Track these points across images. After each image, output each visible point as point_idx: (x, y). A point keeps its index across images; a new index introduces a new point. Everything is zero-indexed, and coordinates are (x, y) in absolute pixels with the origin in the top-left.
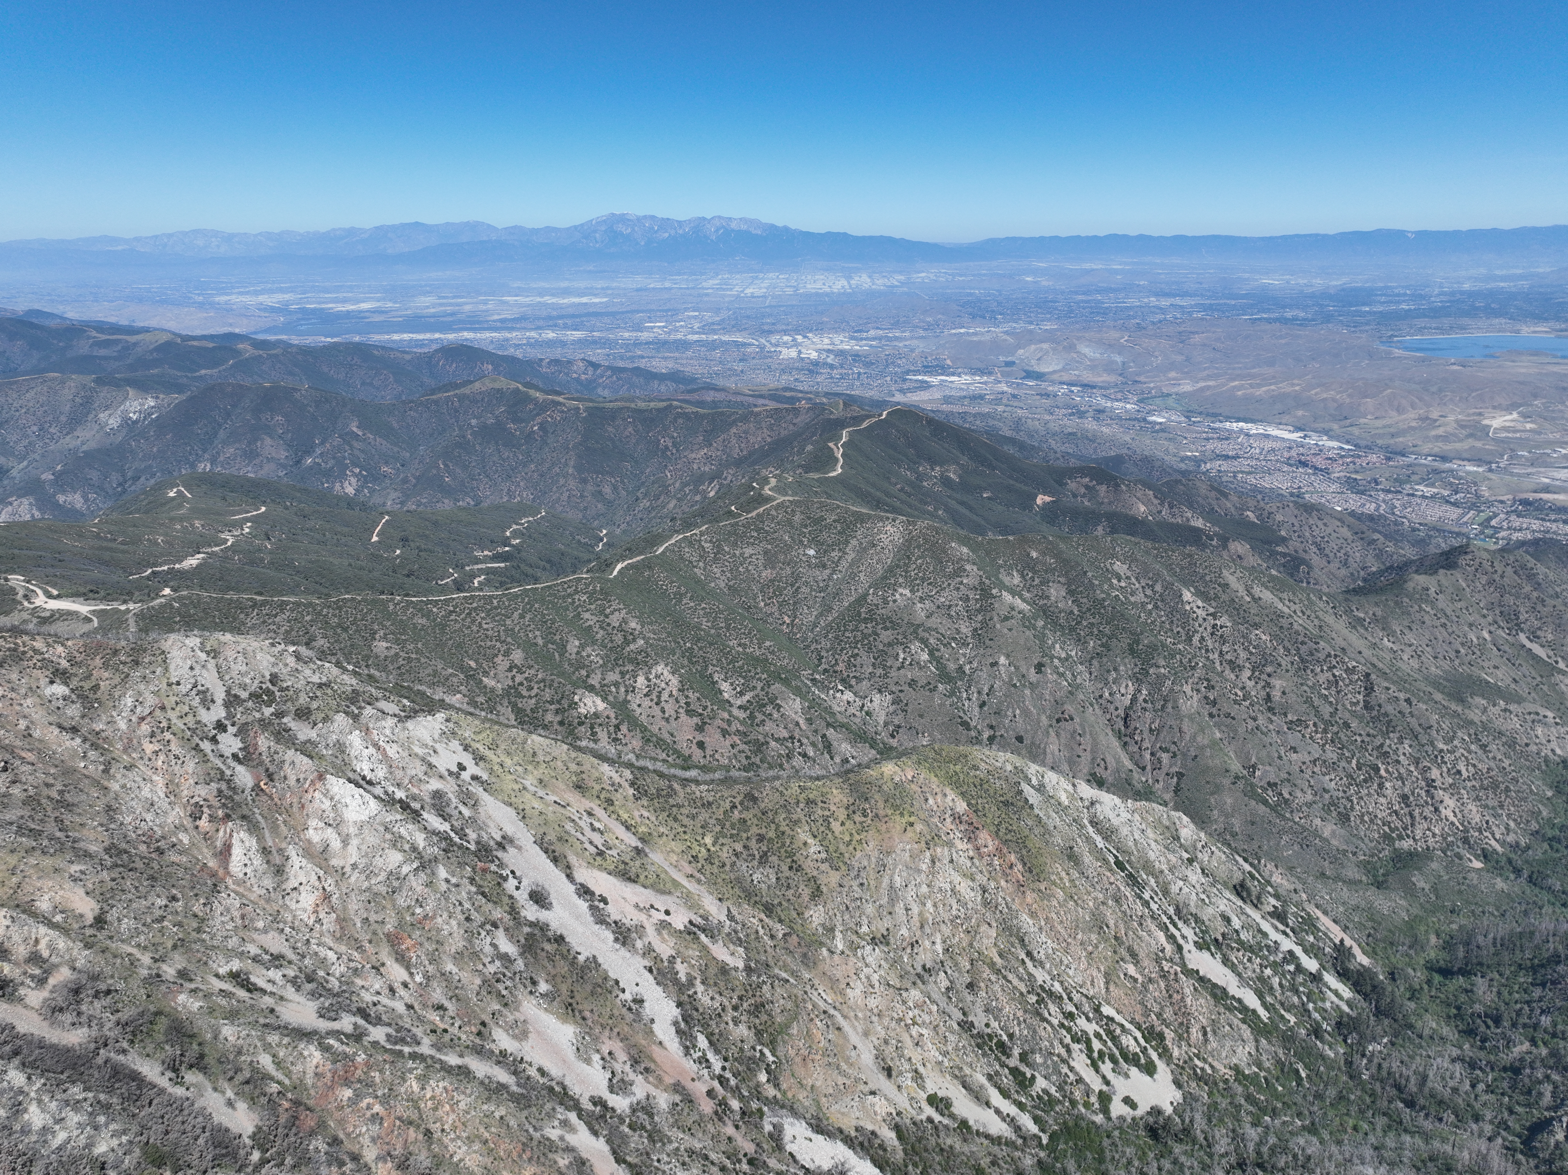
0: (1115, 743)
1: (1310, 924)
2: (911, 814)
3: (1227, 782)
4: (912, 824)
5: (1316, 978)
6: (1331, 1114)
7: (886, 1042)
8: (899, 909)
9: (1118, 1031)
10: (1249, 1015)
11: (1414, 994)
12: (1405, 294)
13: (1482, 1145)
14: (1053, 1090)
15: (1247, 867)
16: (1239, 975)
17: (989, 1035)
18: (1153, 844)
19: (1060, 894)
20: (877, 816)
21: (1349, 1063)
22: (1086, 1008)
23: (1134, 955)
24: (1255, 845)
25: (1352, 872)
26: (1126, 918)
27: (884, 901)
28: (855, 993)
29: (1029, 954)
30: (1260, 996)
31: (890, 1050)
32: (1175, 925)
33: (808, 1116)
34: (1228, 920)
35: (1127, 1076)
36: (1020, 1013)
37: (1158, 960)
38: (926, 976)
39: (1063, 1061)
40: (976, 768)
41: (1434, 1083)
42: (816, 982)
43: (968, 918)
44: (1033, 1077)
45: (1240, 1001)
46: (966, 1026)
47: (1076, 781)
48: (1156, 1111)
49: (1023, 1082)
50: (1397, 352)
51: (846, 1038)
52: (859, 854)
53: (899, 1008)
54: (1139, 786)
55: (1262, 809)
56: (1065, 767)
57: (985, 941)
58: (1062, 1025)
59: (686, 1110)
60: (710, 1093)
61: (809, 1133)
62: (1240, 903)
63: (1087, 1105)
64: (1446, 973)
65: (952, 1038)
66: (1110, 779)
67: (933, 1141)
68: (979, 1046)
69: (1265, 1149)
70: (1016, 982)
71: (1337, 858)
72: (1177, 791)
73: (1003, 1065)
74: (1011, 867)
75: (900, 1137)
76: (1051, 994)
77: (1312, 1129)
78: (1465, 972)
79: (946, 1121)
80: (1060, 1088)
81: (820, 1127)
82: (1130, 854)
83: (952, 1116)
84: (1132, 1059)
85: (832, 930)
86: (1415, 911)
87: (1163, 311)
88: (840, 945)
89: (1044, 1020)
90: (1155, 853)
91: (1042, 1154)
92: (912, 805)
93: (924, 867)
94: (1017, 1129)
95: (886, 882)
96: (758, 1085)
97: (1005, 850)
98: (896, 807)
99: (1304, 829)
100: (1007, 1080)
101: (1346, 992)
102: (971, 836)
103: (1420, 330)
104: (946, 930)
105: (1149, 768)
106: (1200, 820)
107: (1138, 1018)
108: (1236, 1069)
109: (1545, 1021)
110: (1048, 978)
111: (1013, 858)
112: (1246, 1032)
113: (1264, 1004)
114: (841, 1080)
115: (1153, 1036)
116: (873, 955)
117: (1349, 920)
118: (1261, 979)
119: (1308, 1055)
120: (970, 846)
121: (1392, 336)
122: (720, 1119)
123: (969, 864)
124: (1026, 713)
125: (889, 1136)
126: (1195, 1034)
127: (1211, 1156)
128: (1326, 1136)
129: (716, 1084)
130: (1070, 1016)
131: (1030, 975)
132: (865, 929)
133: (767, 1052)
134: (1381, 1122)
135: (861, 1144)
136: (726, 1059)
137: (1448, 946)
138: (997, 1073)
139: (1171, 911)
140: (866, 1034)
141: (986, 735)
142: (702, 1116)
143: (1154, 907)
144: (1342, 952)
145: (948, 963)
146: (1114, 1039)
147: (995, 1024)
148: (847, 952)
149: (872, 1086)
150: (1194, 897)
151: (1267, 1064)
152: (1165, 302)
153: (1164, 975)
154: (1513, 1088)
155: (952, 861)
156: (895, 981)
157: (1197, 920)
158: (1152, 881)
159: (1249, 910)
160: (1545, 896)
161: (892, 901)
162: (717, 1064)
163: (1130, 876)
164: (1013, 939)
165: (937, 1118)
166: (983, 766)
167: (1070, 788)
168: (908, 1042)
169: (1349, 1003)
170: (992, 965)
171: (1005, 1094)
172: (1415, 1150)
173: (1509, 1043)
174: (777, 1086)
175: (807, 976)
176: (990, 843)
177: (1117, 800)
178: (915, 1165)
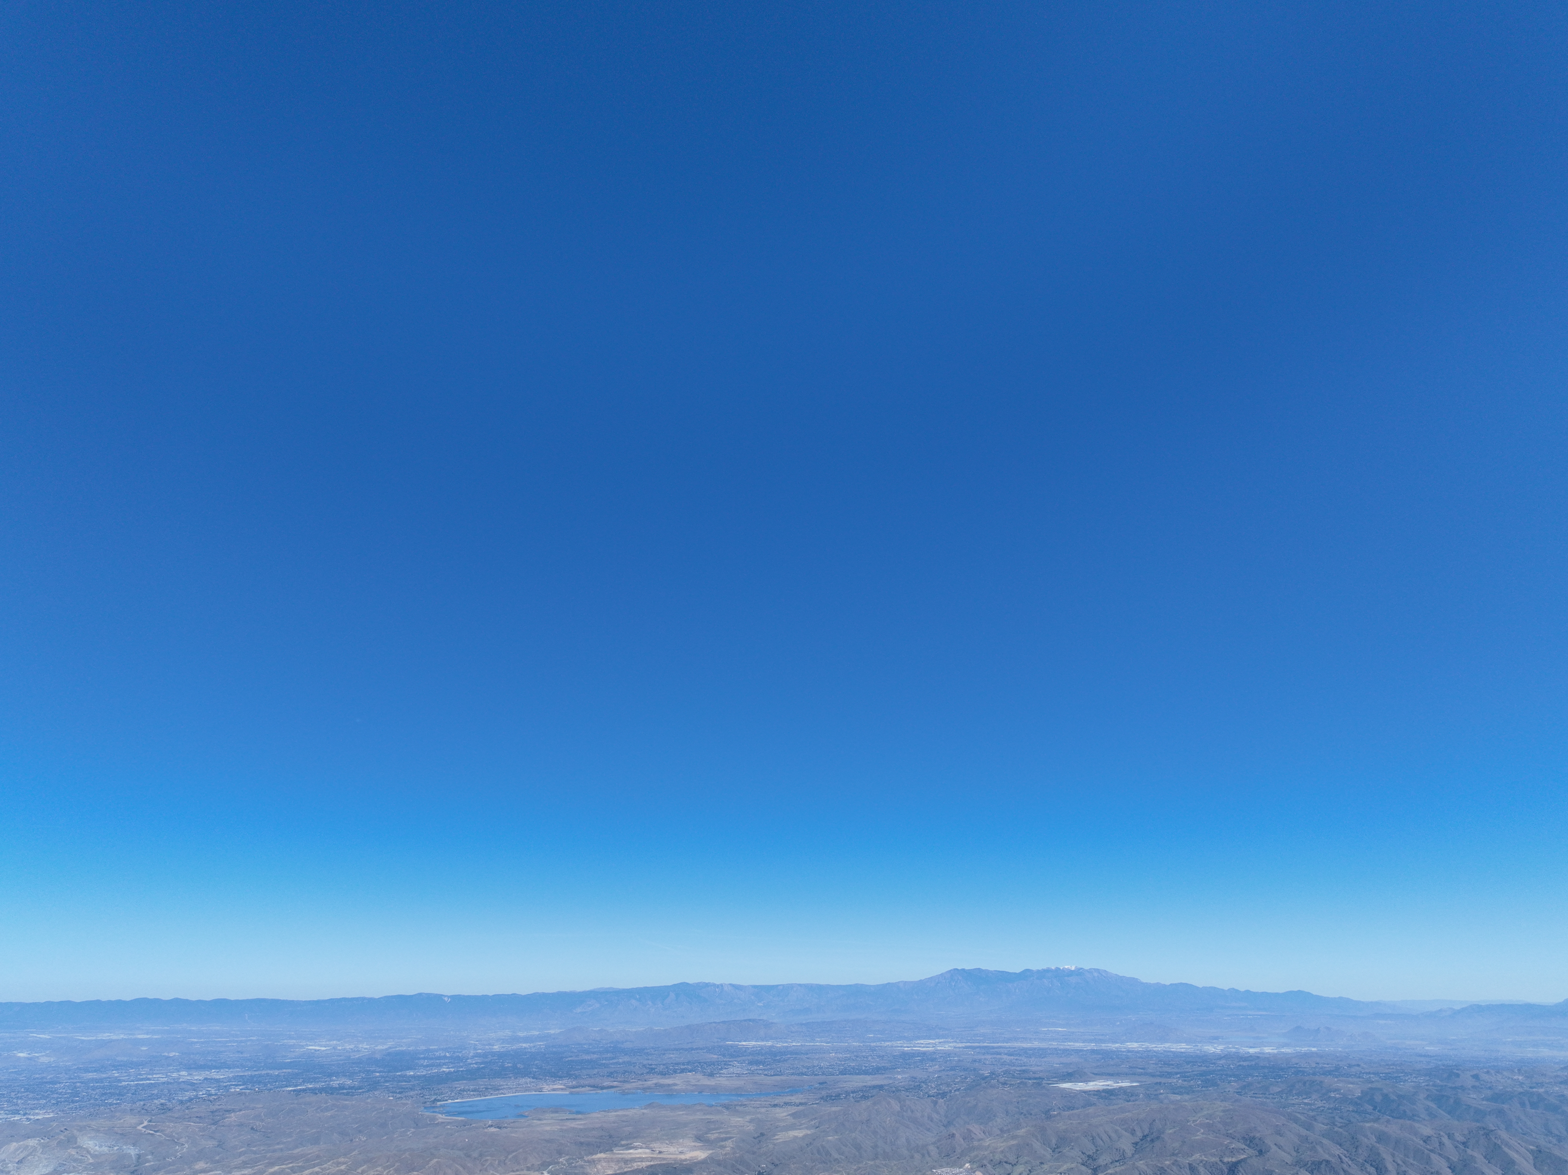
12: (445, 1057)
50: (441, 1118)
87: (193, 1086)
103: (460, 1093)
121: (436, 1100)
152: (198, 1076)
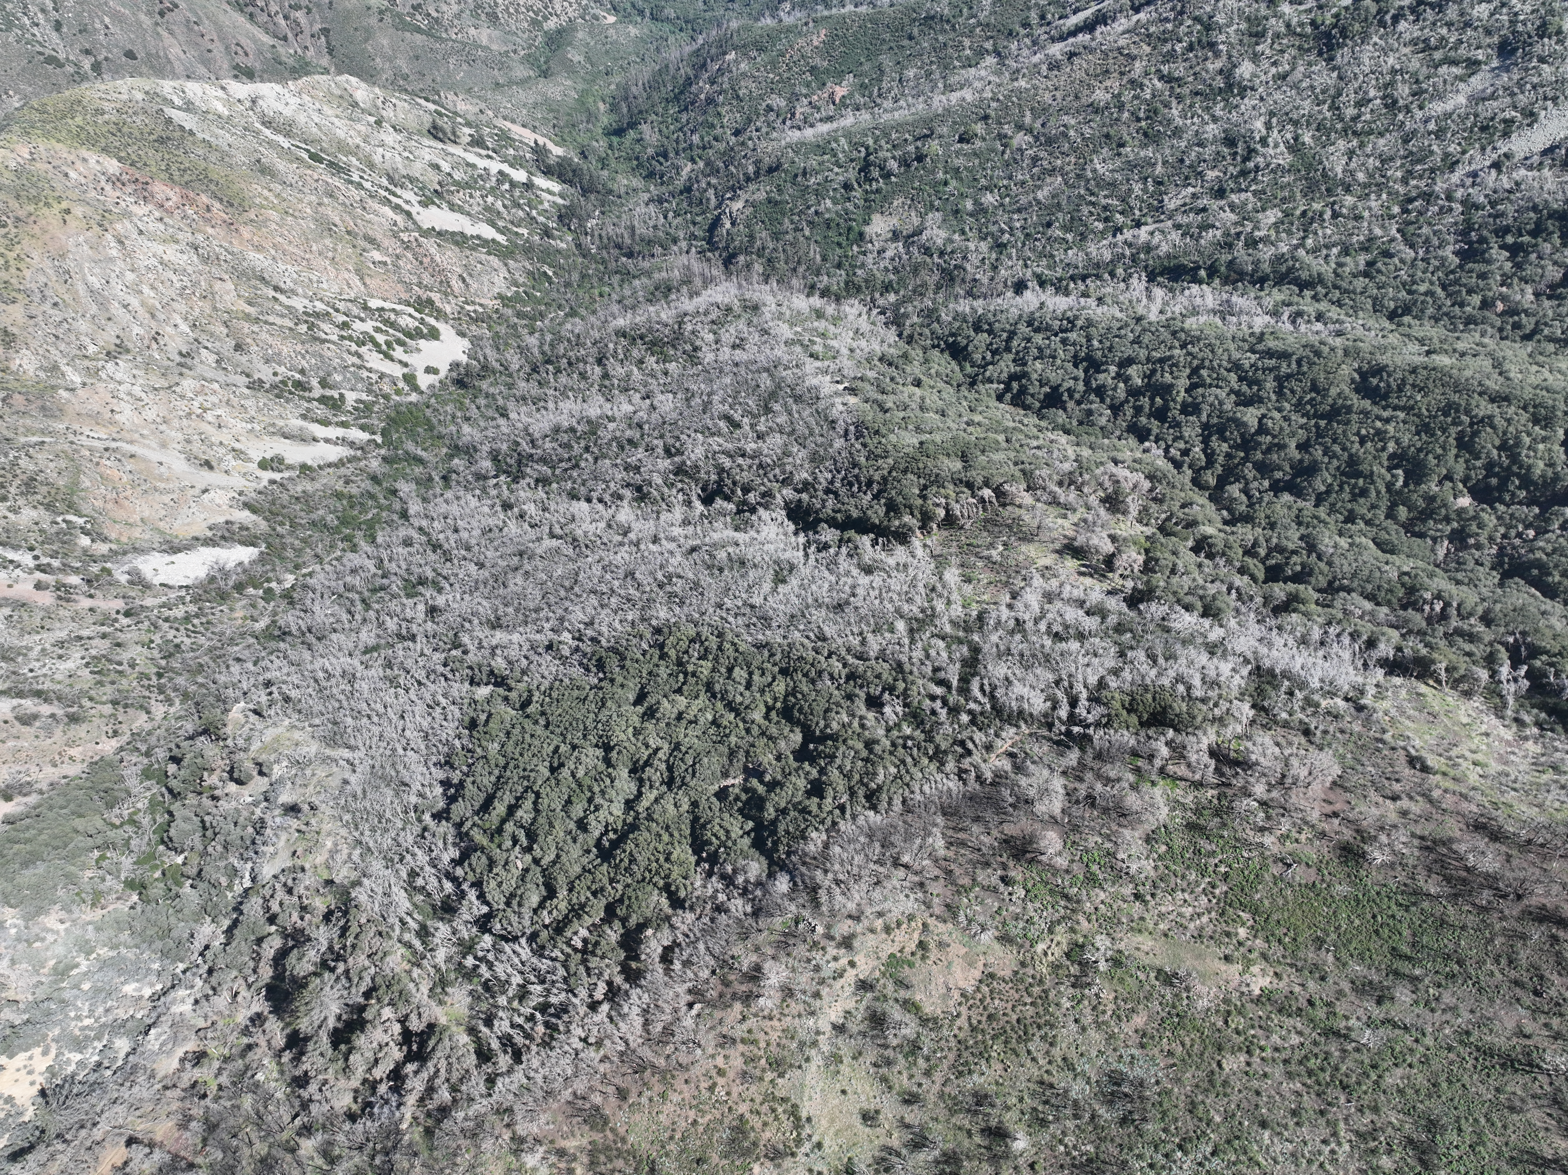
0: (241, 20)
1: (505, 138)
2: (59, 199)
3: (373, 21)
4: (68, 211)
5: (528, 186)
6: (581, 293)
7: (188, 441)
8: (116, 309)
9: (393, 317)
10: (490, 246)
11: (604, 163)
13: (684, 259)
14: (364, 396)
15: (432, 107)
16: (468, 214)
17: (283, 382)
18: (336, 121)
19: (273, 215)
20: (18, 219)
21: (579, 246)
22: (355, 311)
23: (372, 241)
24: (428, 79)
25: (521, 72)
26: (348, 208)
27: (94, 309)
28: (126, 415)
29: (276, 288)
30: (493, 224)
31: (197, 447)
32: (395, 195)
33: (156, 545)
34: (437, 167)
35: (419, 350)
36: (299, 348)
37: (395, 236)
38: (188, 361)
39: (360, 367)
40: (99, 112)
41: (641, 230)
42: (76, 426)
43: (195, 284)
44: (342, 396)
45: (478, 237)
46: (256, 385)
47: (224, 82)
48: (455, 366)
49: (335, 404)
51: (145, 460)
52: (27, 273)
53: (181, 404)
54: (291, 62)
55: (419, 38)
56: (202, 70)
57: (227, 297)
58: (342, 338)
59: (25, 616)
60: (39, 586)
61: (168, 558)
62: (440, 145)
63: (398, 392)
64: (619, 132)
65: (248, 403)
66: (258, 66)
67: (285, 497)
68: (278, 396)
69: (546, 348)
70: (279, 321)
71: (501, 62)
72: (331, 52)
73: (310, 400)
74: (208, 209)
75: (254, 511)
76: (317, 315)
77: (573, 313)
78: (633, 125)
79: (286, 474)
80: (369, 391)
81: (173, 548)
82: (319, 141)
83: (290, 467)
84: (417, 334)
85: (55, 368)
86: (580, 86)
88: (77, 379)
89: (324, 341)
90: (342, 130)
91: (383, 452)
92: (53, 189)
93: (114, 253)
94: (352, 444)
95: (81, 288)
96: (85, 551)
97: (192, 195)
98: (35, 200)
99: (465, 44)
100: (321, 411)
101: (556, 187)
102: (144, 194)
104: (181, 306)
105: (290, 36)
106: (368, 75)
107: (404, 296)
108: (500, 297)
109: (696, 138)
110: (306, 302)
111: (204, 199)
112: (495, 261)
113: (499, 230)
114: (166, 499)
115: (423, 305)
116: (120, 370)
117: (535, 119)
118: (488, 209)
119: (548, 255)
120: (150, 207)
122: (68, 600)
123: (162, 227)
124: (117, 17)
125: (244, 516)
126: (456, 285)
127: (510, 375)
128: (583, 311)
129: (39, 575)
130: (345, 325)
131: (288, 308)
132: (92, 349)
133: (70, 517)
134: (616, 279)
135: (223, 537)
136: (31, 549)
137: (614, 108)
138: (308, 410)
139: (385, 182)
140: (164, 445)
141: (87, 64)
142: (46, 610)
143: (367, 185)
144: (539, 151)
145: (203, 338)
146: (393, 325)
147: (281, 370)
148: (89, 381)
149: (200, 486)
150: (398, 159)
151: (521, 280)
153: (407, 246)
154: (690, 205)
155: (141, 232)
156: (161, 383)
157: (411, 180)
158: (354, 160)
159: (451, 148)
160: (667, 27)
161: (103, 305)
162: (27, 559)
163: (331, 164)
164: (253, 282)
165: (277, 476)
166: (107, 106)
167: (220, 93)
168: (210, 430)
169: (561, 196)
170: (247, 317)
171: (325, 423)
172: (644, 288)
173: (678, 169)
174: (105, 540)
175: (61, 426)
176: (171, 194)
177: (278, 88)
178: (282, 524)
